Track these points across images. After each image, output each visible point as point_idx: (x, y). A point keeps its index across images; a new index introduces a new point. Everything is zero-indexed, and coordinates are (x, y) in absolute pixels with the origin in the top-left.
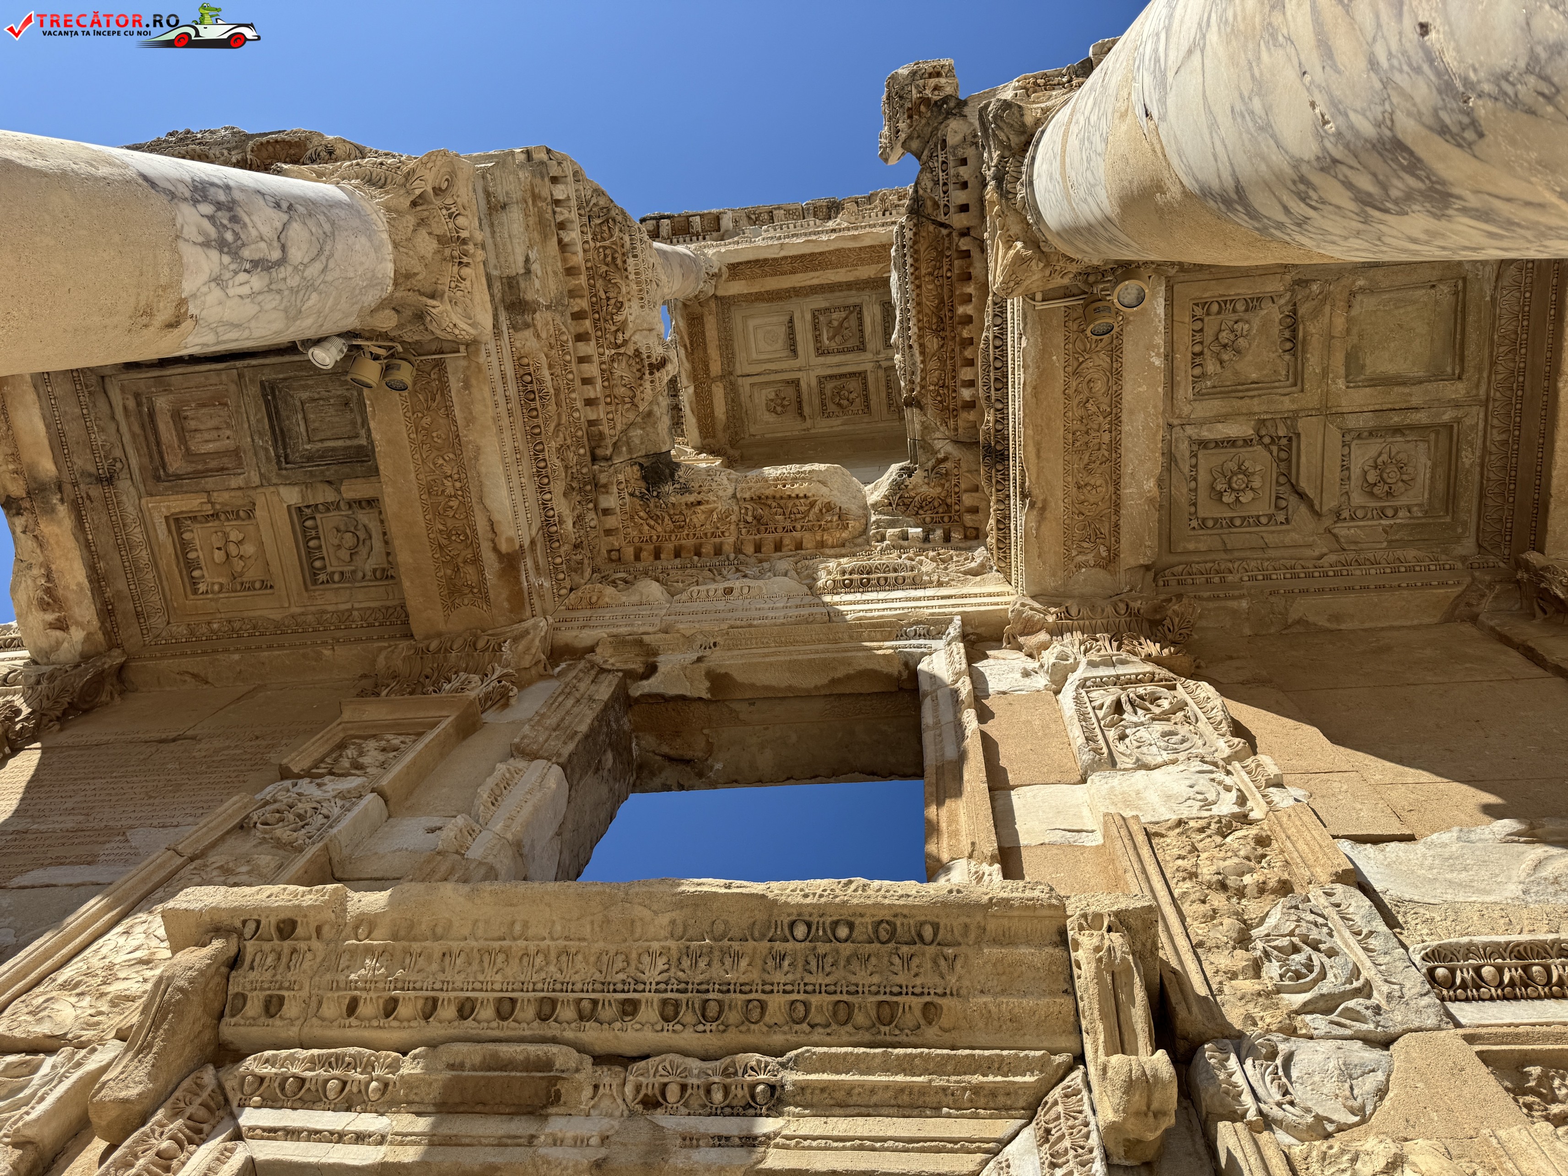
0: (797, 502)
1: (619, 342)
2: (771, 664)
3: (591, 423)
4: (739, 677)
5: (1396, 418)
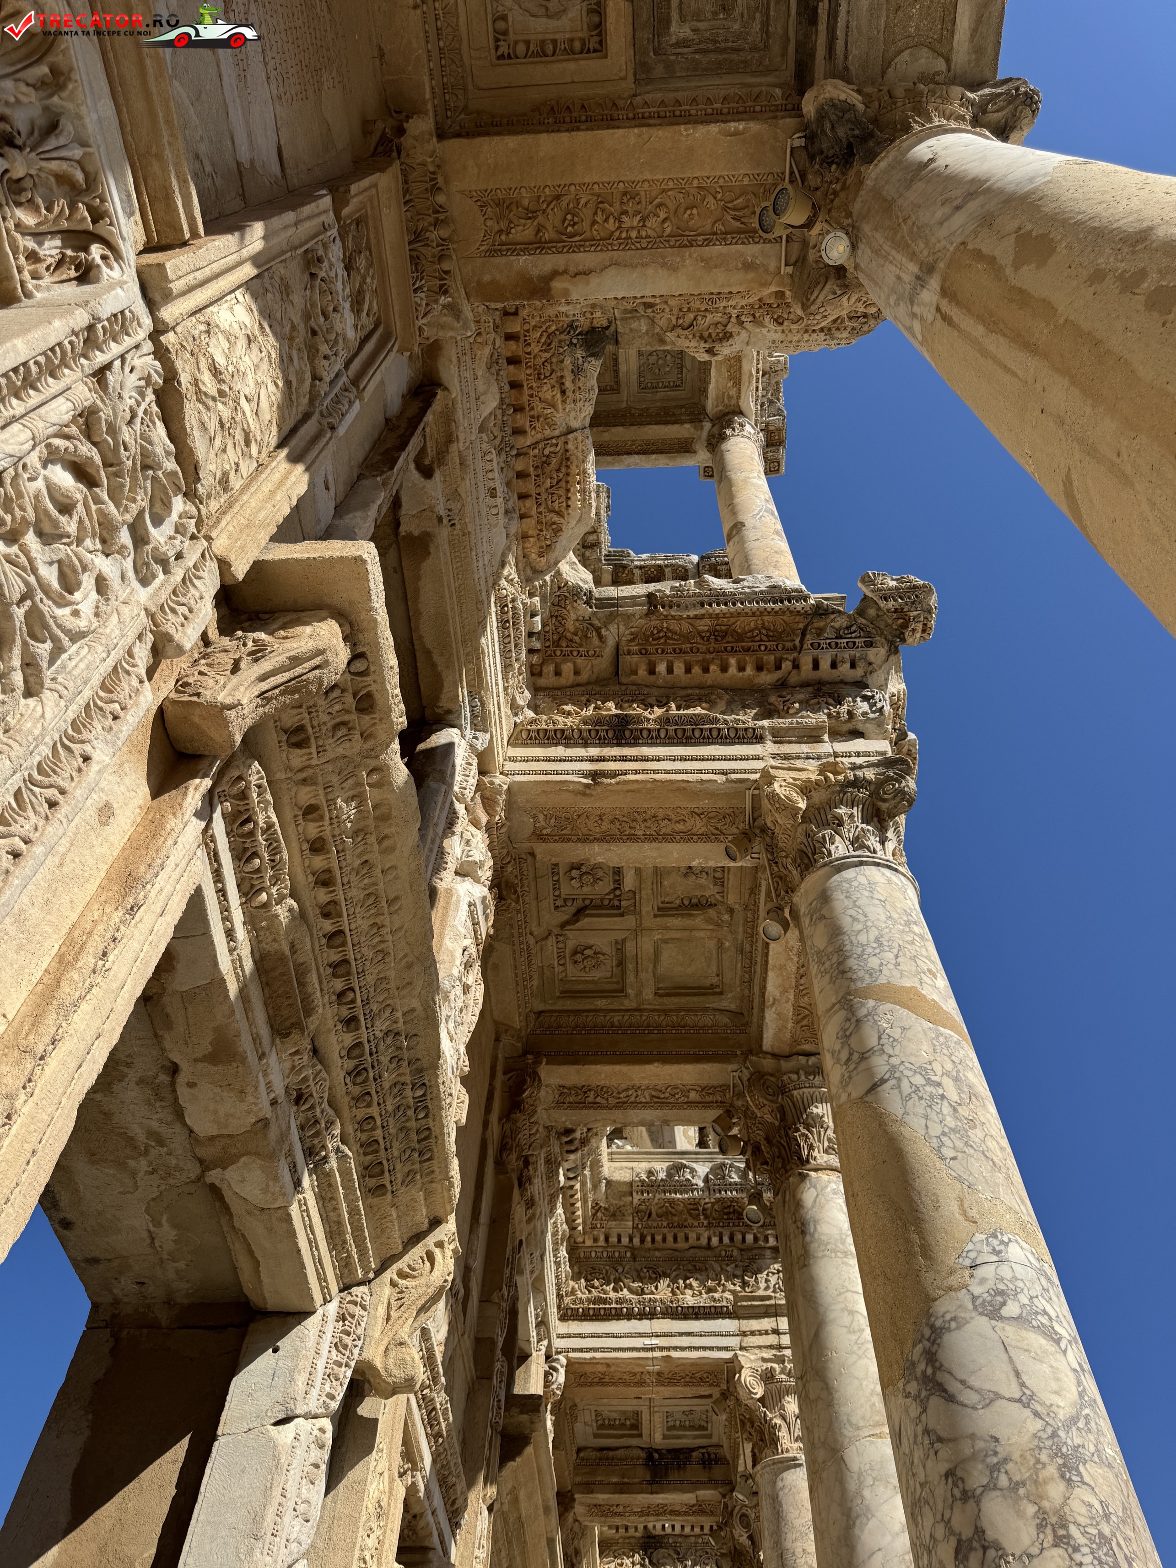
0: (563, 499)
4: (427, 566)
5: (630, 966)
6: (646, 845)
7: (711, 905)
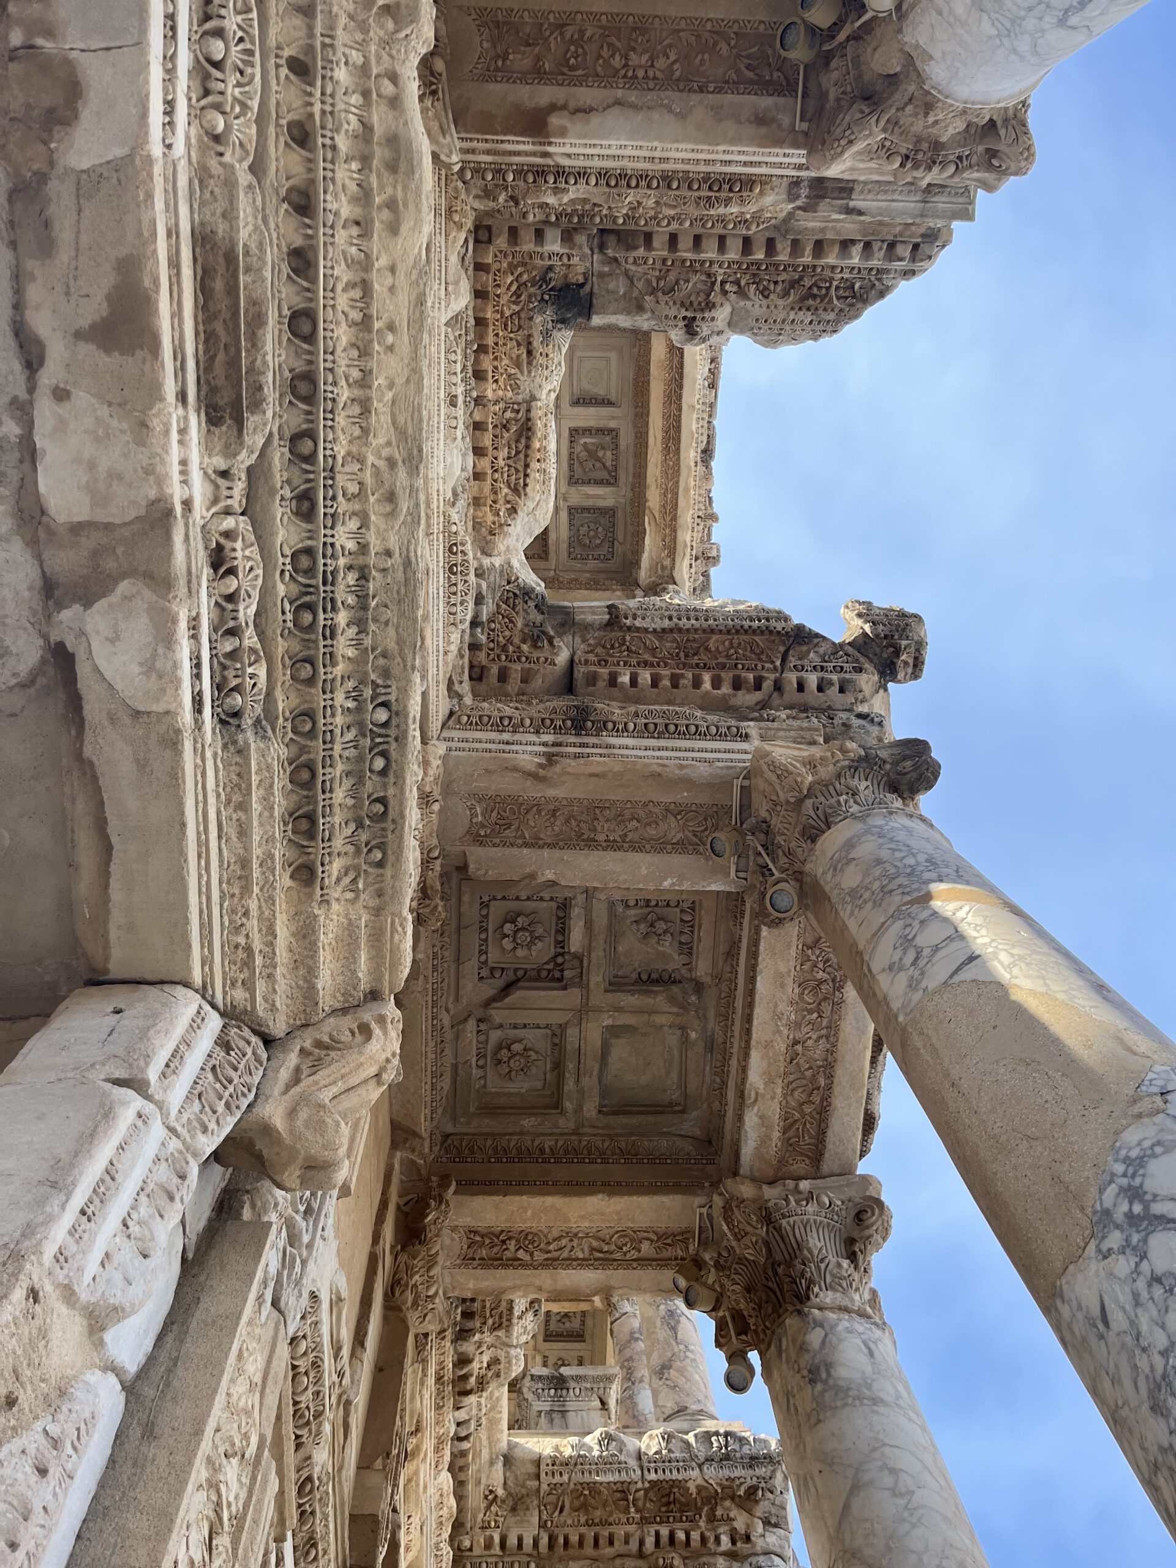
0: (522, 475)
1: (728, 287)
3: (648, 237)
5: (571, 1066)
6: (610, 855)
7: (674, 982)
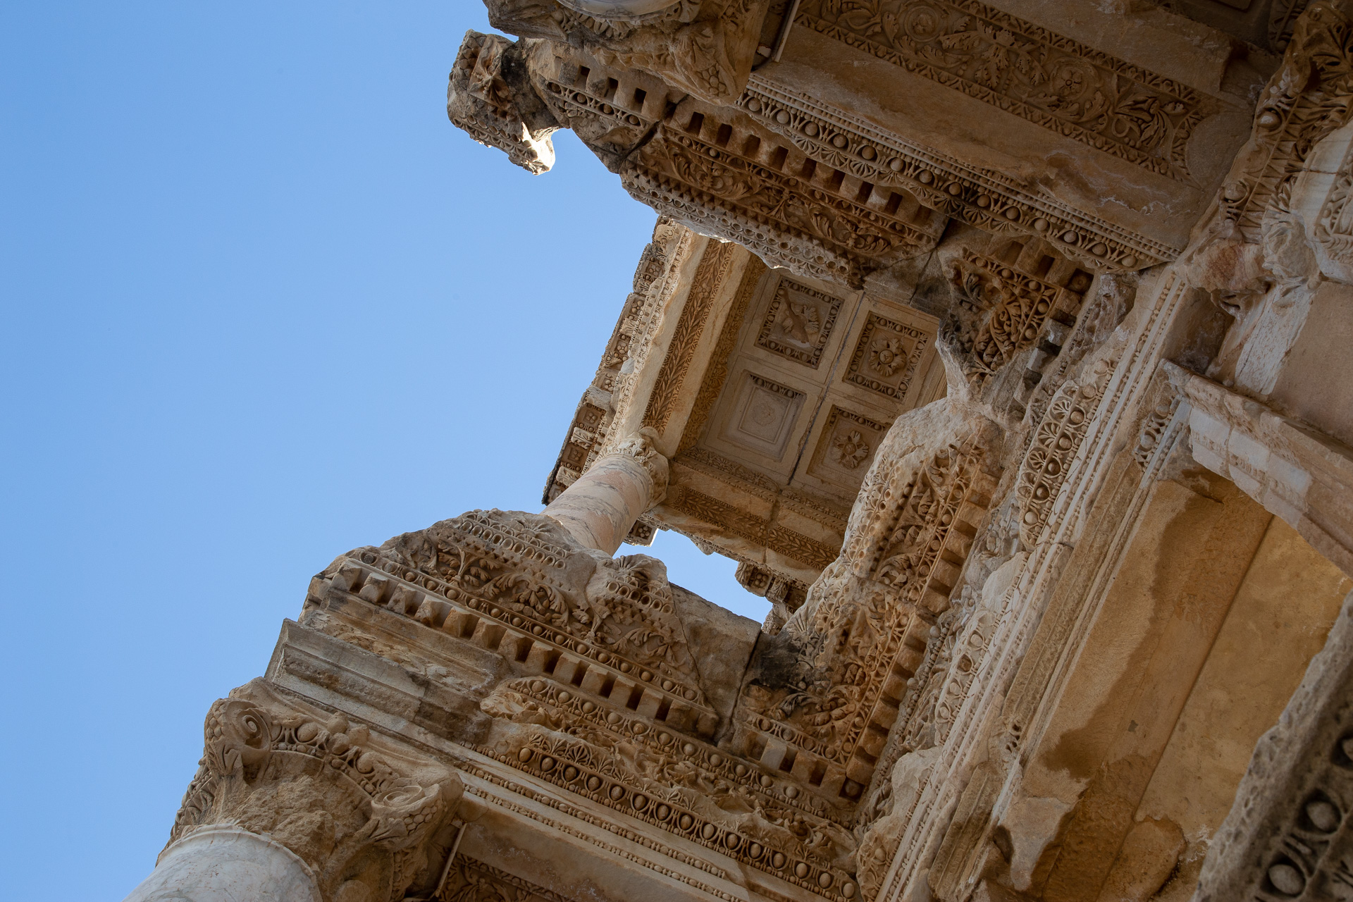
0: (911, 499)
1: (585, 618)
2: (1083, 666)
3: (662, 713)
4: (1078, 721)
